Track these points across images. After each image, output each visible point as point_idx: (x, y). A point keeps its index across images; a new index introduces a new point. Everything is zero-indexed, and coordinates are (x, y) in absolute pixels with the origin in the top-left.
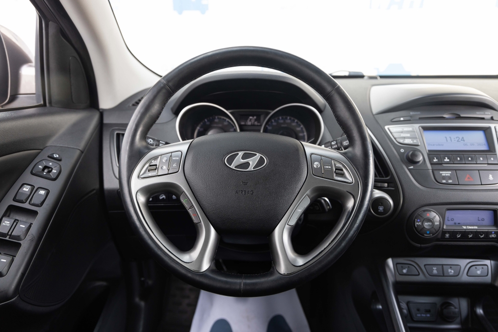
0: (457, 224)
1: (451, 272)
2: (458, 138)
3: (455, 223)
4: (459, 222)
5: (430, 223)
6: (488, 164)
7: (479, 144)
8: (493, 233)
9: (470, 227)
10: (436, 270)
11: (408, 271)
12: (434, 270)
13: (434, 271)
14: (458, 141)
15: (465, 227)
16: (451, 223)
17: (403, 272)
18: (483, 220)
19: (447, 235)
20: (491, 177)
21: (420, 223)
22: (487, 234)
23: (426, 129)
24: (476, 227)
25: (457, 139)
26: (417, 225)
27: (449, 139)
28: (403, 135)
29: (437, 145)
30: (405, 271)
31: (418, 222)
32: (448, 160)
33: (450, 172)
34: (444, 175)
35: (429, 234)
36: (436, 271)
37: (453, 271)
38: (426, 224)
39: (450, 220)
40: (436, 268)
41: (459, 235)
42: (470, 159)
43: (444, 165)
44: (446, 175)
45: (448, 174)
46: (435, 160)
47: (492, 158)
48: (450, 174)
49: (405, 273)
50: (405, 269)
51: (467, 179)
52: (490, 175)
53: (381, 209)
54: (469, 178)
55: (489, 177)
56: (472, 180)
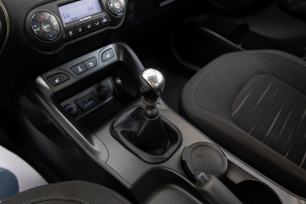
0: (74, 19)
1: (91, 65)
3: (72, 19)
4: (75, 17)
5: (49, 26)
8: (104, 17)
9: (86, 18)
10: (80, 68)
11: (59, 80)
12: (79, 69)
13: (79, 70)
15: (81, 20)
16: (69, 19)
17: (56, 83)
18: (92, 8)
19: (71, 33)
21: (38, 29)
22: (100, 20)
24: (90, 17)
26: (36, 31)
30: (57, 81)
31: (36, 28)
35: (53, 37)
36: (81, 69)
37: (92, 63)
38: (45, 27)
39: (67, 17)
40: (79, 67)
41: (80, 29)
49: (58, 83)
50: (56, 79)
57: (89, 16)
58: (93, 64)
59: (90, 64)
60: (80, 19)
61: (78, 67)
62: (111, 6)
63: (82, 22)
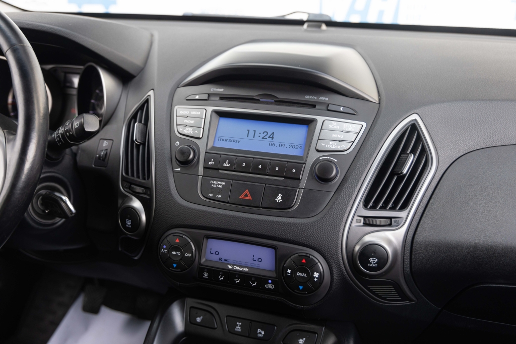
0: (223, 261)
1: (260, 333)
2: (266, 134)
3: (221, 259)
4: (225, 259)
5: (179, 253)
6: (285, 177)
7: (292, 146)
8: (270, 281)
10: (240, 326)
12: (237, 325)
13: (237, 327)
14: (263, 138)
15: (230, 267)
16: (215, 258)
17: (196, 320)
18: (260, 260)
19: (206, 275)
20: (280, 198)
23: (221, 114)
24: (247, 270)
25: (262, 135)
26: (162, 253)
27: (251, 133)
28: (186, 121)
29: (230, 141)
30: (199, 320)
31: (164, 249)
32: (228, 165)
33: (224, 183)
34: (215, 186)
36: (240, 328)
37: (263, 333)
39: (214, 253)
40: (240, 324)
41: (221, 277)
42: (260, 167)
43: (221, 171)
44: (218, 186)
45: (220, 185)
46: (210, 163)
47: (294, 170)
48: (223, 185)
49: (198, 322)
50: (200, 317)
51: (242, 197)
52: (280, 195)
53: (129, 223)
54: (246, 195)
55: (276, 198)
56: (250, 198)
57: (246, 267)
58: (264, 335)
59: (259, 330)
60: (231, 265)
61: (239, 322)
62: (288, 273)
63: (230, 270)
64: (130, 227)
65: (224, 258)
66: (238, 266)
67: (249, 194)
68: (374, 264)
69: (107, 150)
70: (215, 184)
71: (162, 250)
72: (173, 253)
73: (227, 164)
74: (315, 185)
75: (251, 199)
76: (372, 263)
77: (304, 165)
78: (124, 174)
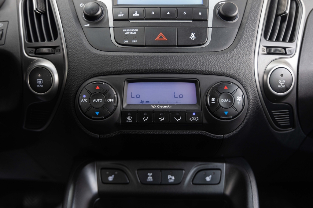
0: (145, 103)
1: (171, 179)
3: (142, 102)
4: (147, 100)
6: (193, 20)
8: (194, 114)
9: (161, 107)
10: (151, 176)
12: (149, 176)
13: (149, 178)
15: (153, 107)
16: (136, 101)
17: (108, 180)
18: (181, 96)
19: (129, 119)
20: (194, 36)
21: (86, 100)
24: (171, 107)
30: (110, 179)
32: (138, 15)
33: (137, 30)
34: (129, 33)
35: (100, 115)
36: (151, 178)
37: (173, 178)
39: (135, 97)
40: (151, 174)
41: (145, 118)
42: (168, 13)
43: (130, 21)
44: (131, 33)
45: (134, 32)
46: (119, 15)
47: (200, 13)
48: (136, 32)
50: (111, 176)
51: (157, 39)
52: (192, 33)
53: (40, 83)
54: (161, 37)
55: (190, 36)
56: (165, 39)
57: (169, 105)
58: (174, 180)
59: (169, 177)
60: (153, 105)
61: (150, 173)
62: (213, 101)
63: (154, 109)
64: (42, 86)
65: (145, 100)
66: (161, 105)
67: (163, 36)
68: (283, 85)
69: (3, 30)
70: (128, 32)
71: (82, 100)
72: (94, 100)
73: (136, 15)
74: (221, 24)
75: (167, 40)
76: (280, 85)
77: (208, 9)
78: (26, 42)
